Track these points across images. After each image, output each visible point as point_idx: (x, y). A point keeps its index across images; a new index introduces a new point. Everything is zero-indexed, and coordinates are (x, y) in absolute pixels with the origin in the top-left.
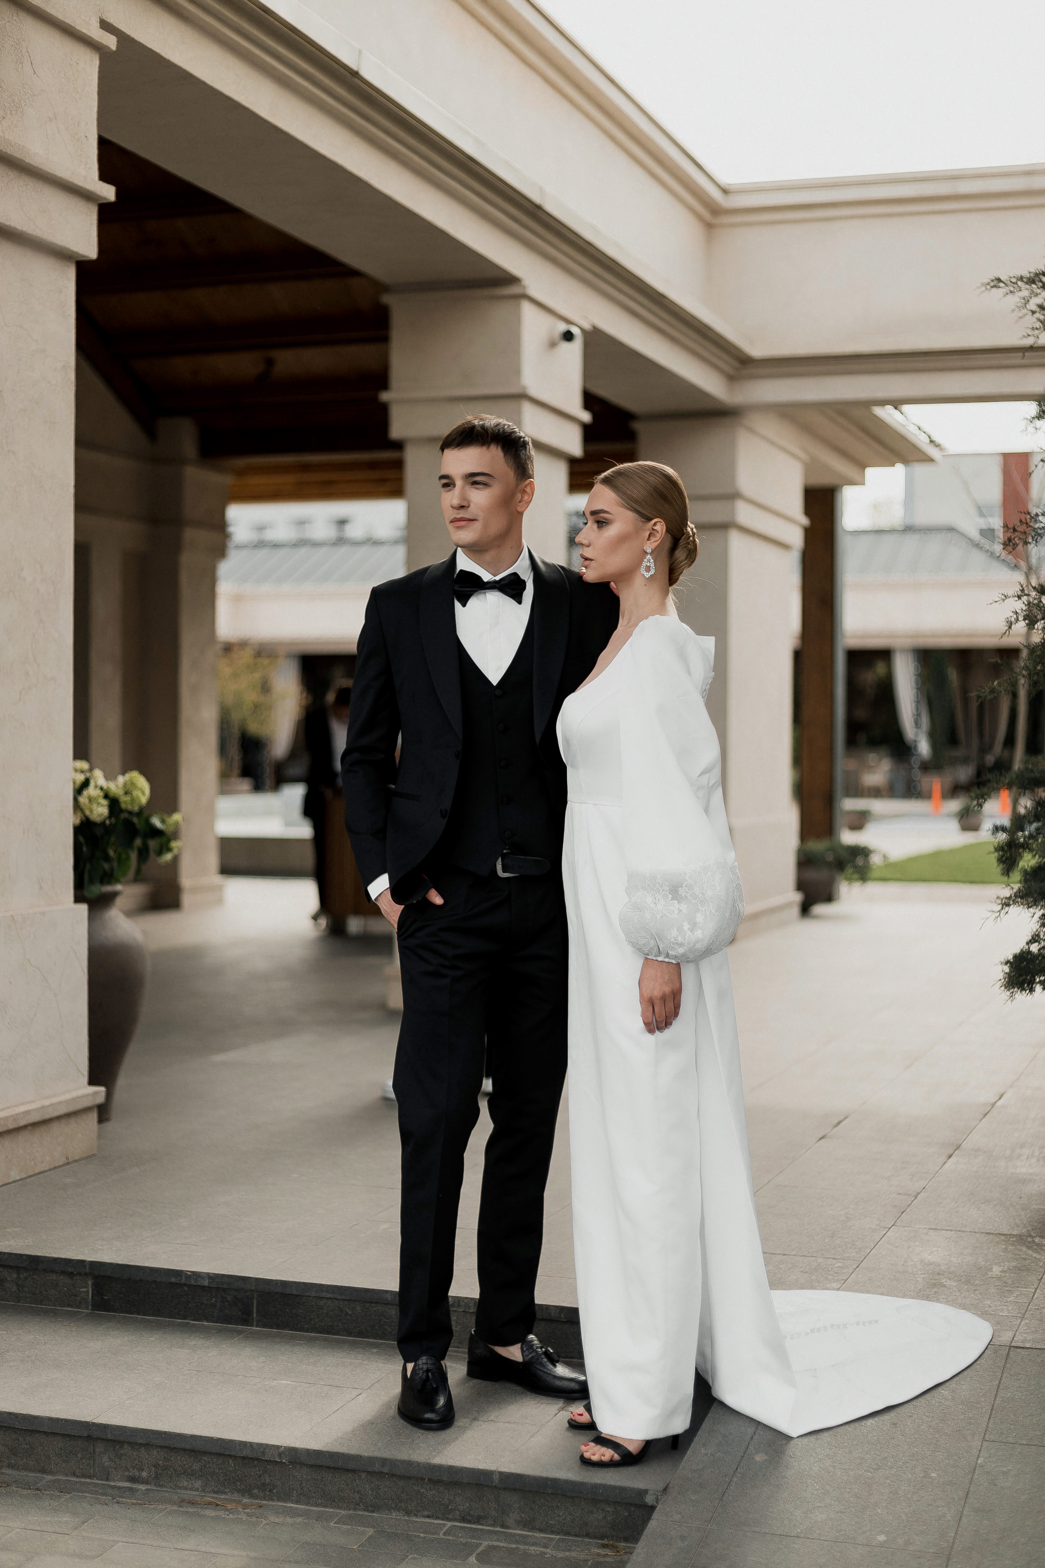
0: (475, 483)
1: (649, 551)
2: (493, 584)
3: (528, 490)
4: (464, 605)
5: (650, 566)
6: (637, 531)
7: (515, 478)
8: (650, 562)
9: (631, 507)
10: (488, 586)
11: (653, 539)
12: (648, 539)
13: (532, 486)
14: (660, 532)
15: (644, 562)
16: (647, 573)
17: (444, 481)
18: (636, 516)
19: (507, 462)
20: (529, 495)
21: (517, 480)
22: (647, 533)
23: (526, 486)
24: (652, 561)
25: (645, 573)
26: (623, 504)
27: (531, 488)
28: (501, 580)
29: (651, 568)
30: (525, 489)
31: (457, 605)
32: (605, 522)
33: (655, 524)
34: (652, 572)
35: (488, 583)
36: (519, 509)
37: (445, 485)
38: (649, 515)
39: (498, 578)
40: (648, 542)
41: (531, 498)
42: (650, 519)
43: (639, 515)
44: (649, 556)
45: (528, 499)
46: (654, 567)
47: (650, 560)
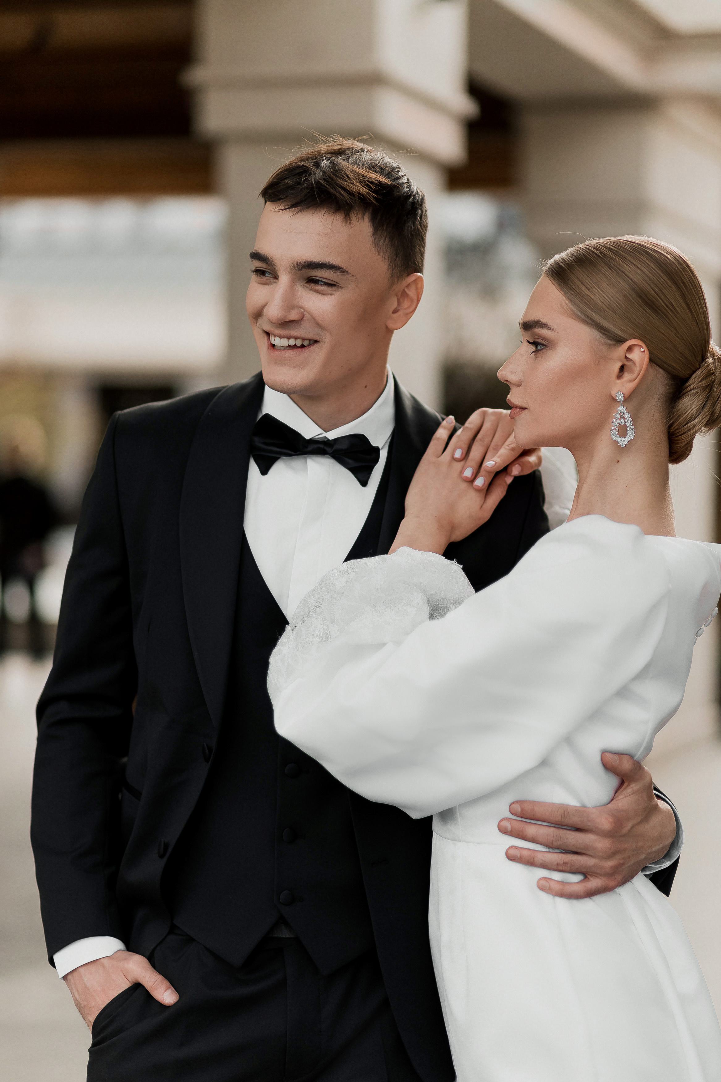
0: (312, 281)
1: (620, 398)
3: (411, 292)
4: (264, 472)
5: (625, 427)
6: (600, 362)
7: (389, 272)
8: (625, 419)
9: (588, 317)
11: (627, 376)
12: (619, 376)
13: (419, 286)
14: (638, 365)
15: (610, 418)
16: (623, 439)
17: (258, 264)
18: (596, 334)
19: (376, 244)
20: (412, 301)
21: (392, 275)
22: (618, 366)
23: (408, 286)
24: (627, 415)
25: (617, 439)
26: (573, 311)
27: (417, 289)
29: (628, 429)
30: (406, 290)
31: (254, 469)
32: (543, 345)
33: (630, 349)
34: (630, 436)
36: (391, 325)
37: (260, 272)
38: (620, 333)
40: (618, 381)
41: (414, 306)
42: (620, 341)
43: (601, 332)
44: (621, 408)
45: (408, 307)
46: (632, 428)
47: (624, 414)
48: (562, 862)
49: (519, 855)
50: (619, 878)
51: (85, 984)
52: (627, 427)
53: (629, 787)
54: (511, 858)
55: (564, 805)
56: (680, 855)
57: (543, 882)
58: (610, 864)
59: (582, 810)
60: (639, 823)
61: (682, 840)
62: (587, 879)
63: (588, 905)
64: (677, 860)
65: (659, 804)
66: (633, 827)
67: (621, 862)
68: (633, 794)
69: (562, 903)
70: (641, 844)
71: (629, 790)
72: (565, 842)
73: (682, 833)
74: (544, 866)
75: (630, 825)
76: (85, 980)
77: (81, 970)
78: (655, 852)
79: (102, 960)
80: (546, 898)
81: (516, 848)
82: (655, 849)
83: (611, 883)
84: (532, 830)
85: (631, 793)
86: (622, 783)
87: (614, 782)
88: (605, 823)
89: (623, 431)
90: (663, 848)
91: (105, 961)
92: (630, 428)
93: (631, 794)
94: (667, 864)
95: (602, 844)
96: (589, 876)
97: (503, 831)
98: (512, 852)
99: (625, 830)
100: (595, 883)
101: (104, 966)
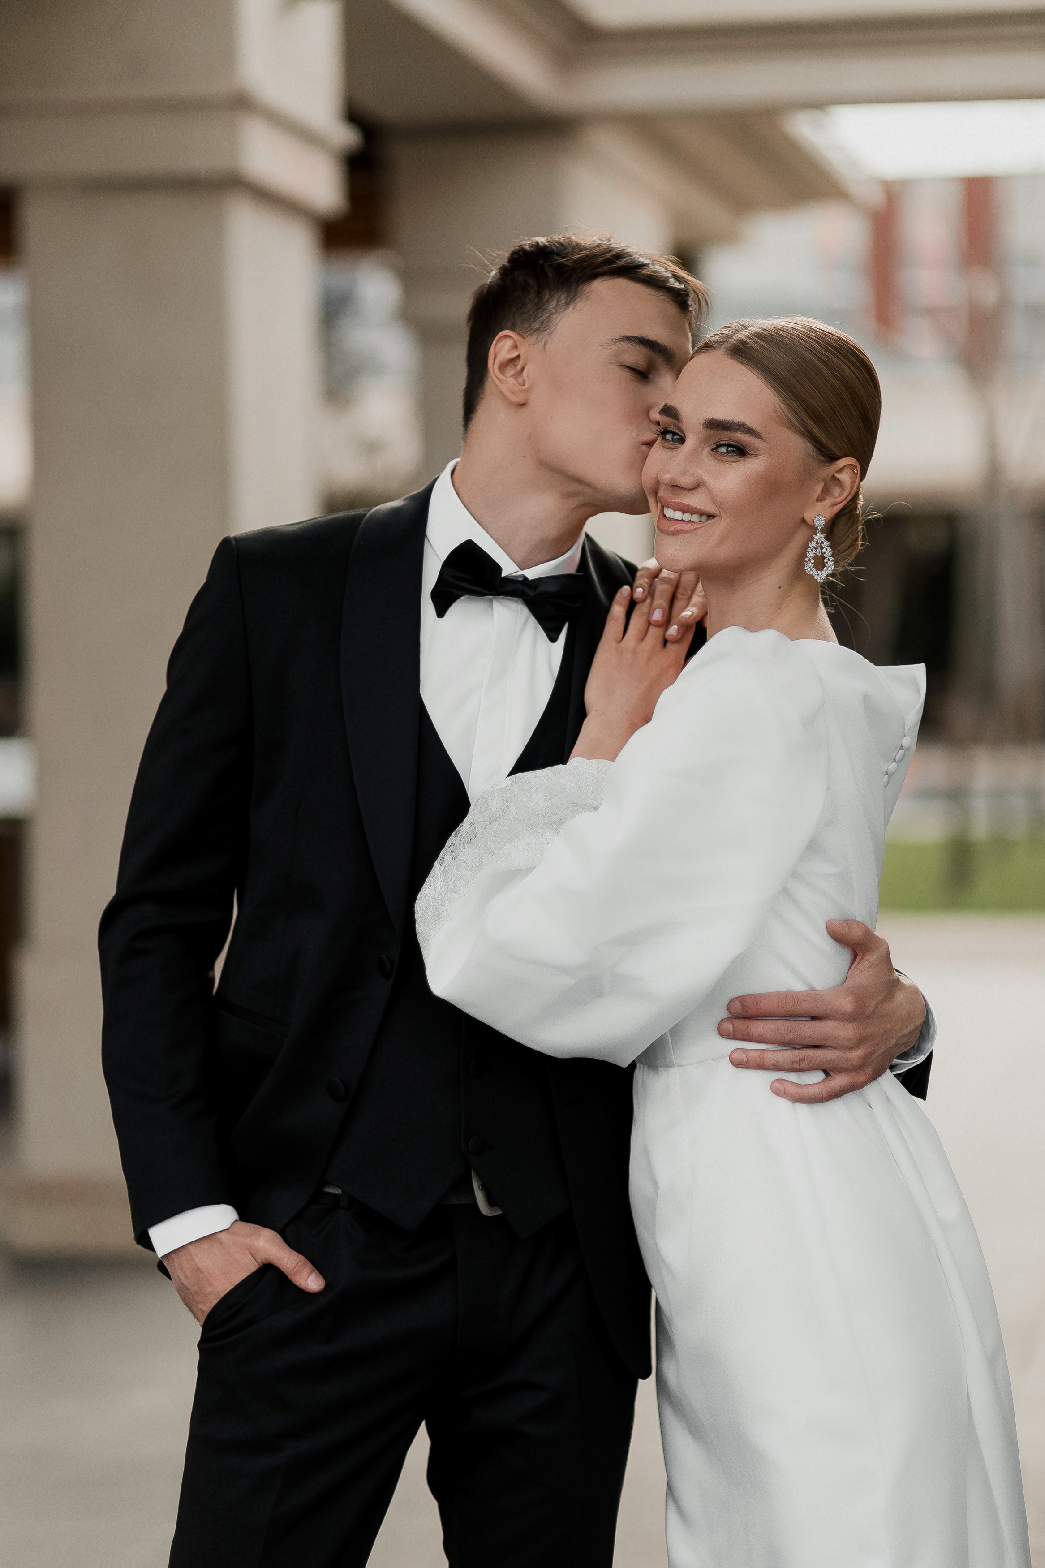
1: (820, 522)
2: (521, 587)
5: (823, 558)
6: (805, 478)
8: (823, 548)
9: (804, 426)
10: (509, 588)
11: (829, 499)
12: (822, 499)
14: (847, 487)
15: (809, 550)
16: (819, 572)
18: (809, 447)
22: (821, 487)
24: (825, 544)
25: (814, 572)
26: (790, 419)
28: (539, 581)
29: (826, 560)
33: (841, 469)
34: (830, 567)
35: (509, 580)
38: (835, 450)
39: (532, 574)
40: (821, 505)
42: (832, 460)
43: (815, 446)
44: (819, 536)
46: (831, 560)
47: (822, 542)
48: (797, 1060)
49: (745, 1059)
50: (869, 1071)
51: (196, 1266)
52: (825, 558)
53: (864, 959)
54: (737, 1064)
55: (791, 991)
56: (932, 1050)
57: (777, 1085)
58: (856, 1055)
59: (812, 994)
60: (883, 1001)
61: (934, 1027)
62: (829, 1077)
63: (837, 1106)
64: (930, 1057)
65: (900, 979)
66: (877, 1005)
67: (870, 1050)
68: (870, 966)
69: (803, 1109)
70: (888, 1026)
71: (865, 964)
72: (799, 1034)
73: (933, 1019)
74: (776, 1068)
75: (873, 1004)
76: (197, 1260)
77: (192, 1249)
78: (906, 1035)
79: (218, 1235)
80: (784, 1104)
81: (741, 1050)
82: (906, 1031)
83: (861, 1078)
84: (757, 1027)
85: (867, 966)
86: (855, 956)
87: (845, 956)
88: (846, 1004)
89: (820, 563)
90: (915, 1030)
91: (223, 1236)
92: (829, 560)
93: (868, 968)
94: (921, 1059)
95: (844, 1031)
96: (831, 1073)
97: (723, 1034)
98: (736, 1056)
99: (869, 1010)
100: (839, 1081)
101: (221, 1243)
